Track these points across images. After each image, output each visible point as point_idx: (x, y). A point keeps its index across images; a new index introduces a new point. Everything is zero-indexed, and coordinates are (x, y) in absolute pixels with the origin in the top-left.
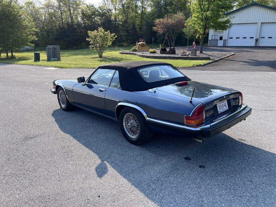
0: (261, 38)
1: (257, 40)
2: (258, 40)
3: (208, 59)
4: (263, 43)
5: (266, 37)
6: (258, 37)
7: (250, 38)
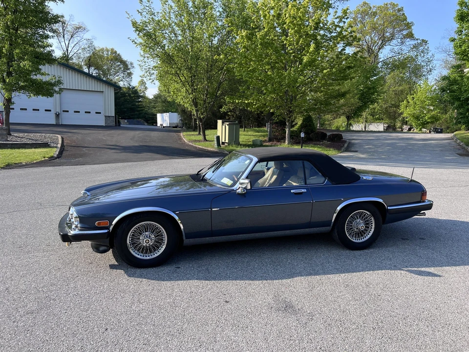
0: (64, 111)
1: (57, 116)
2: (59, 114)
3: (45, 145)
4: (67, 119)
5: (71, 111)
6: (58, 110)
7: (46, 110)
